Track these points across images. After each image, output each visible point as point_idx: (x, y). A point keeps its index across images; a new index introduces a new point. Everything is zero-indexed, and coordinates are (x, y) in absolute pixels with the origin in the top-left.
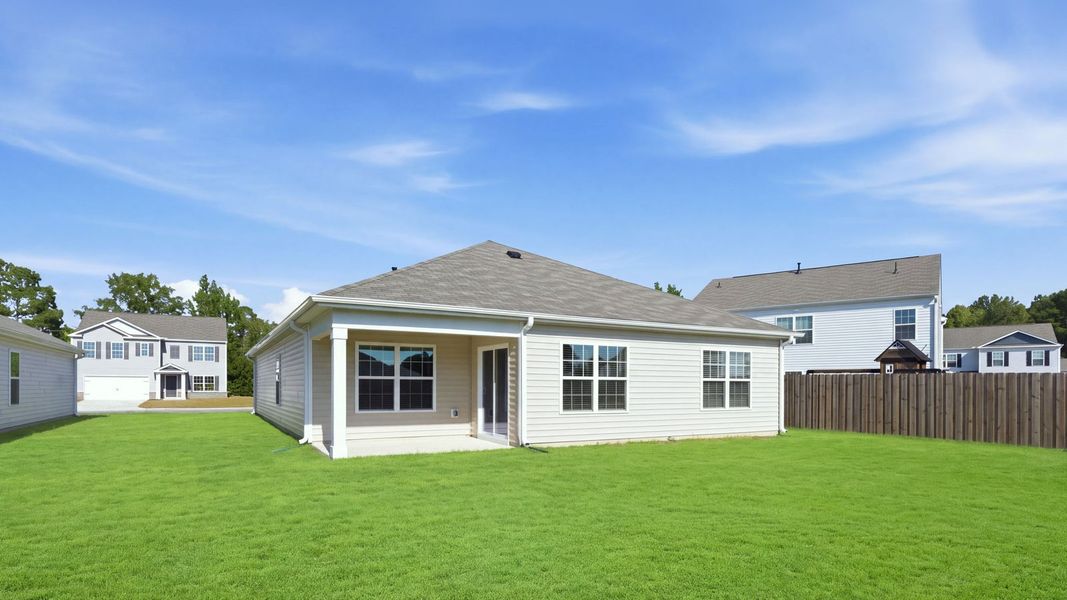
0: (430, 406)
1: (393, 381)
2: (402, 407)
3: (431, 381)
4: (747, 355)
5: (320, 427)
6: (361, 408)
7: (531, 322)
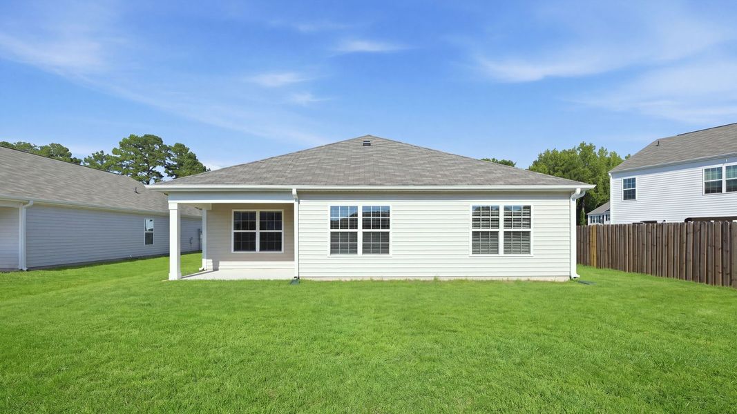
0: (279, 248)
1: (255, 233)
2: (261, 250)
3: (281, 233)
4: (529, 208)
5: (211, 260)
6: (235, 250)
7: (294, 192)
